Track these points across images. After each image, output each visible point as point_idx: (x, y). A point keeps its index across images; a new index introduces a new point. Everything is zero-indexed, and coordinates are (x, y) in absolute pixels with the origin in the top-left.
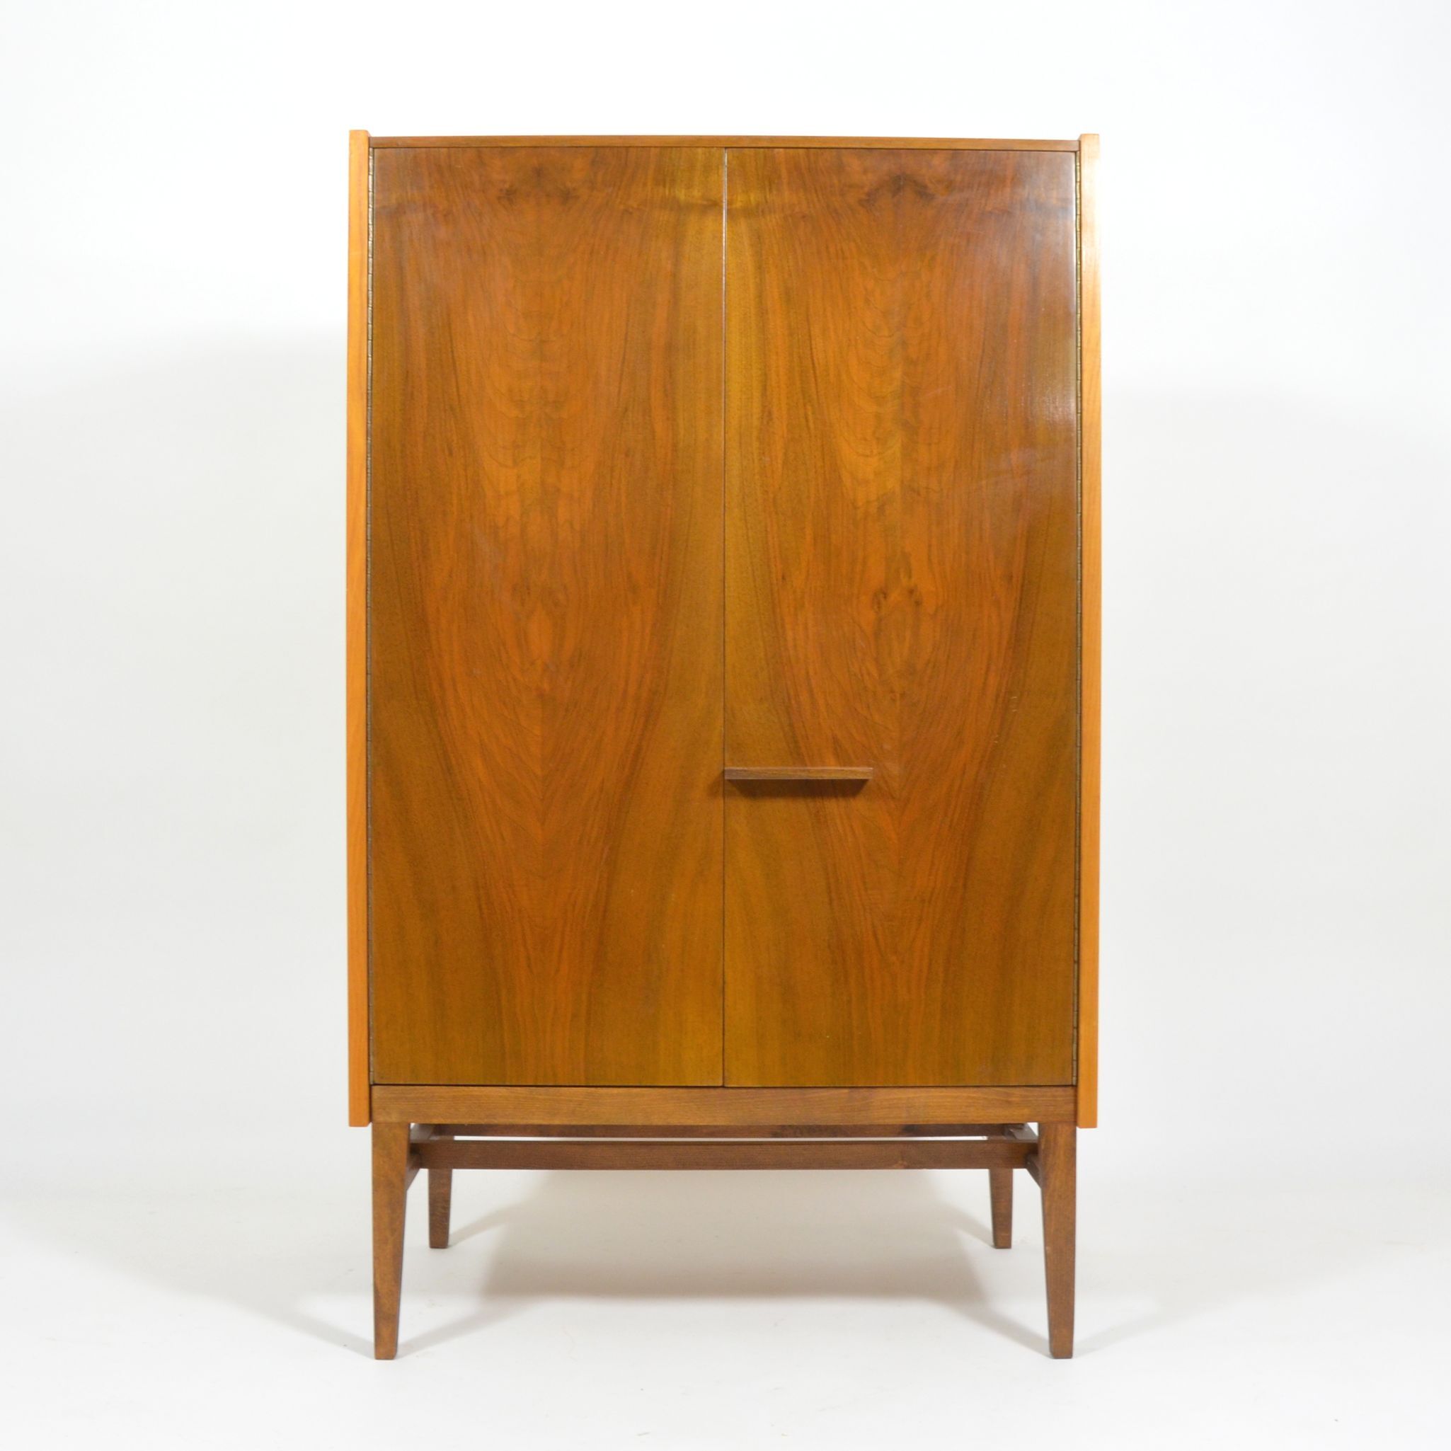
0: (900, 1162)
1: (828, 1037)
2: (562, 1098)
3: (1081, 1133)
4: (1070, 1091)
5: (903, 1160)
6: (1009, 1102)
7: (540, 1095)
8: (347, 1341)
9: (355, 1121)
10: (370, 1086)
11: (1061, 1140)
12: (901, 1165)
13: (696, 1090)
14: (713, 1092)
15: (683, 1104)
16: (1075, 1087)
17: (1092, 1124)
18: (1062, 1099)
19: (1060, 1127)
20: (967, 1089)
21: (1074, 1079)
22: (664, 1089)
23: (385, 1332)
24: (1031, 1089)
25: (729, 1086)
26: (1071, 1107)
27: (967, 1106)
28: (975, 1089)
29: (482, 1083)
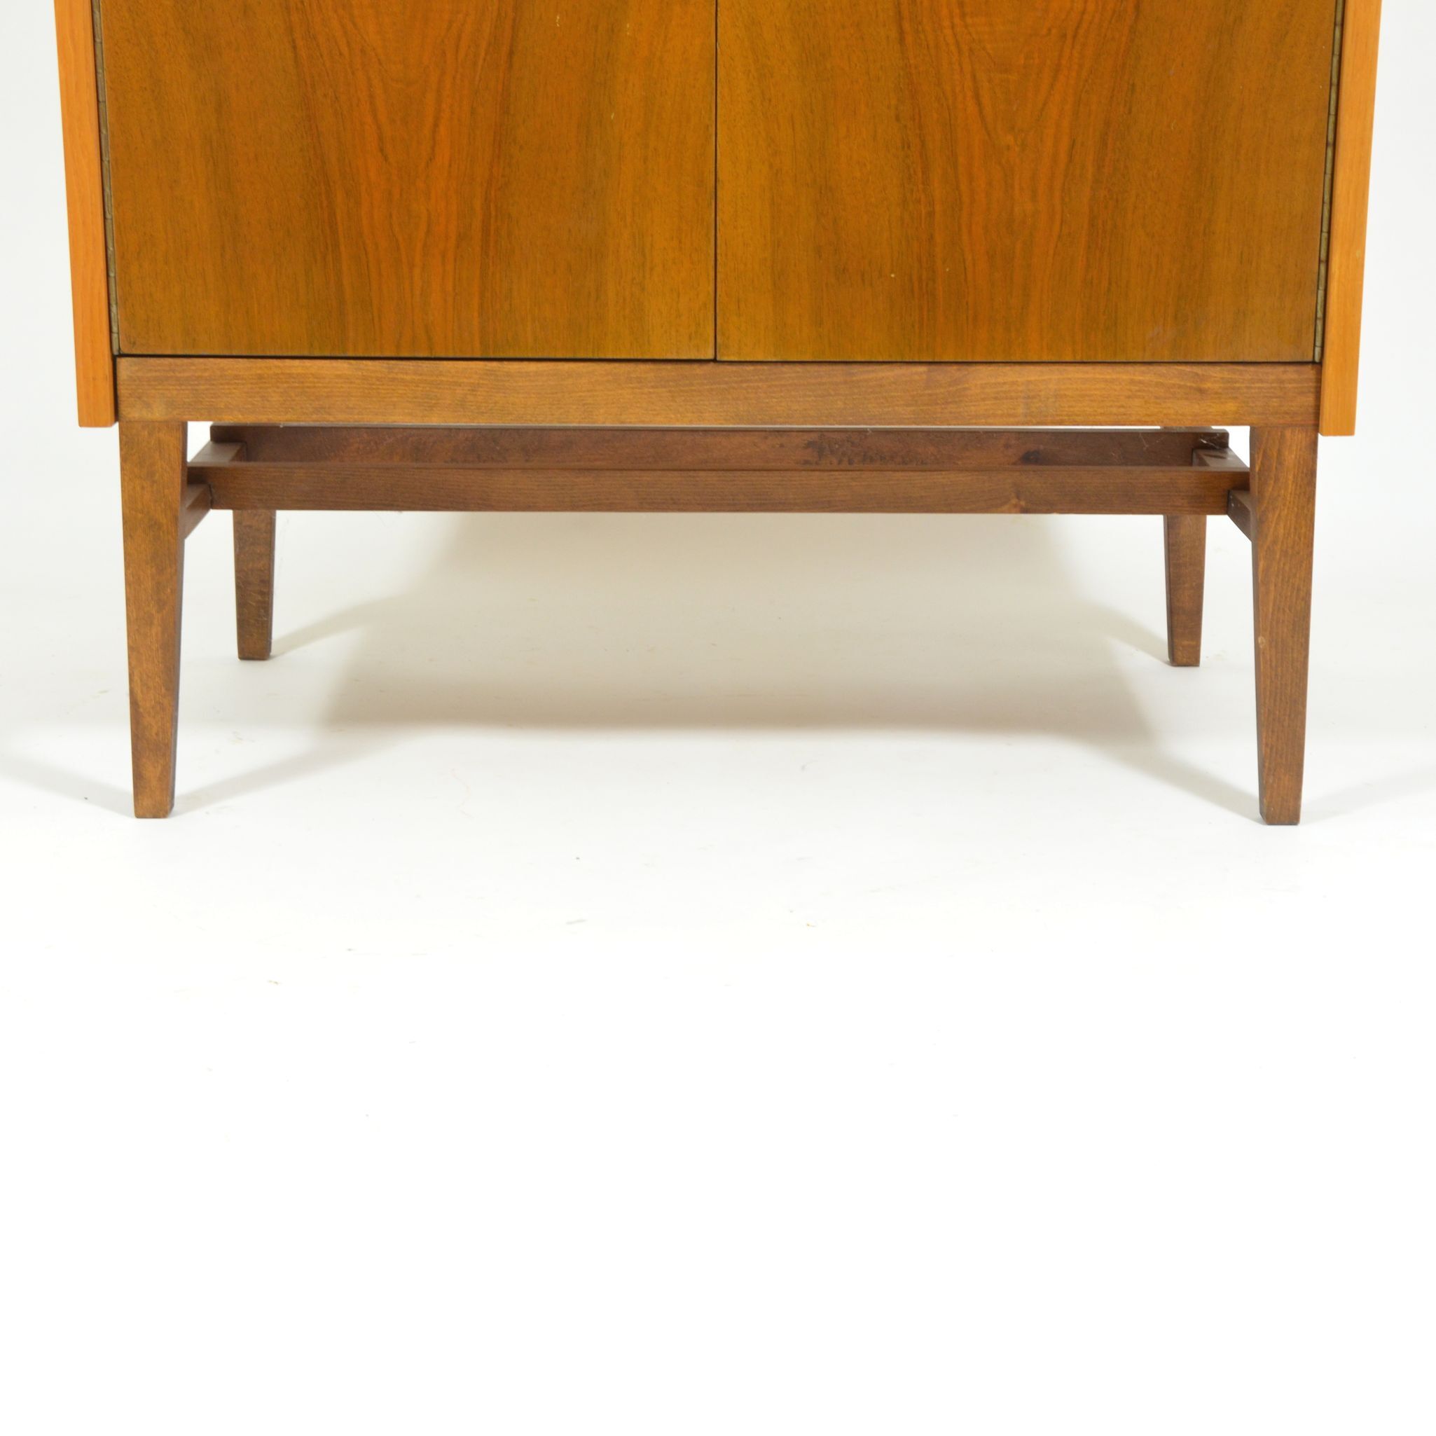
0: (1014, 501)
1: (893, 276)
2: (444, 379)
3: (1326, 444)
4: (1309, 372)
5: (1018, 497)
6: (1201, 391)
7: (407, 374)
8: (89, 792)
9: (88, 418)
10: (114, 359)
11: (1290, 458)
12: (1015, 506)
13: (669, 367)
14: (698, 369)
15: (646, 390)
16: (1318, 365)
17: (1346, 427)
18: (1295, 385)
19: (1288, 433)
20: (1130, 368)
21: (1318, 350)
22: (617, 365)
23: (152, 772)
24: (1241, 368)
25: (725, 359)
26: (1310, 400)
27: (1129, 397)
28: (1144, 368)
29: (306, 353)
